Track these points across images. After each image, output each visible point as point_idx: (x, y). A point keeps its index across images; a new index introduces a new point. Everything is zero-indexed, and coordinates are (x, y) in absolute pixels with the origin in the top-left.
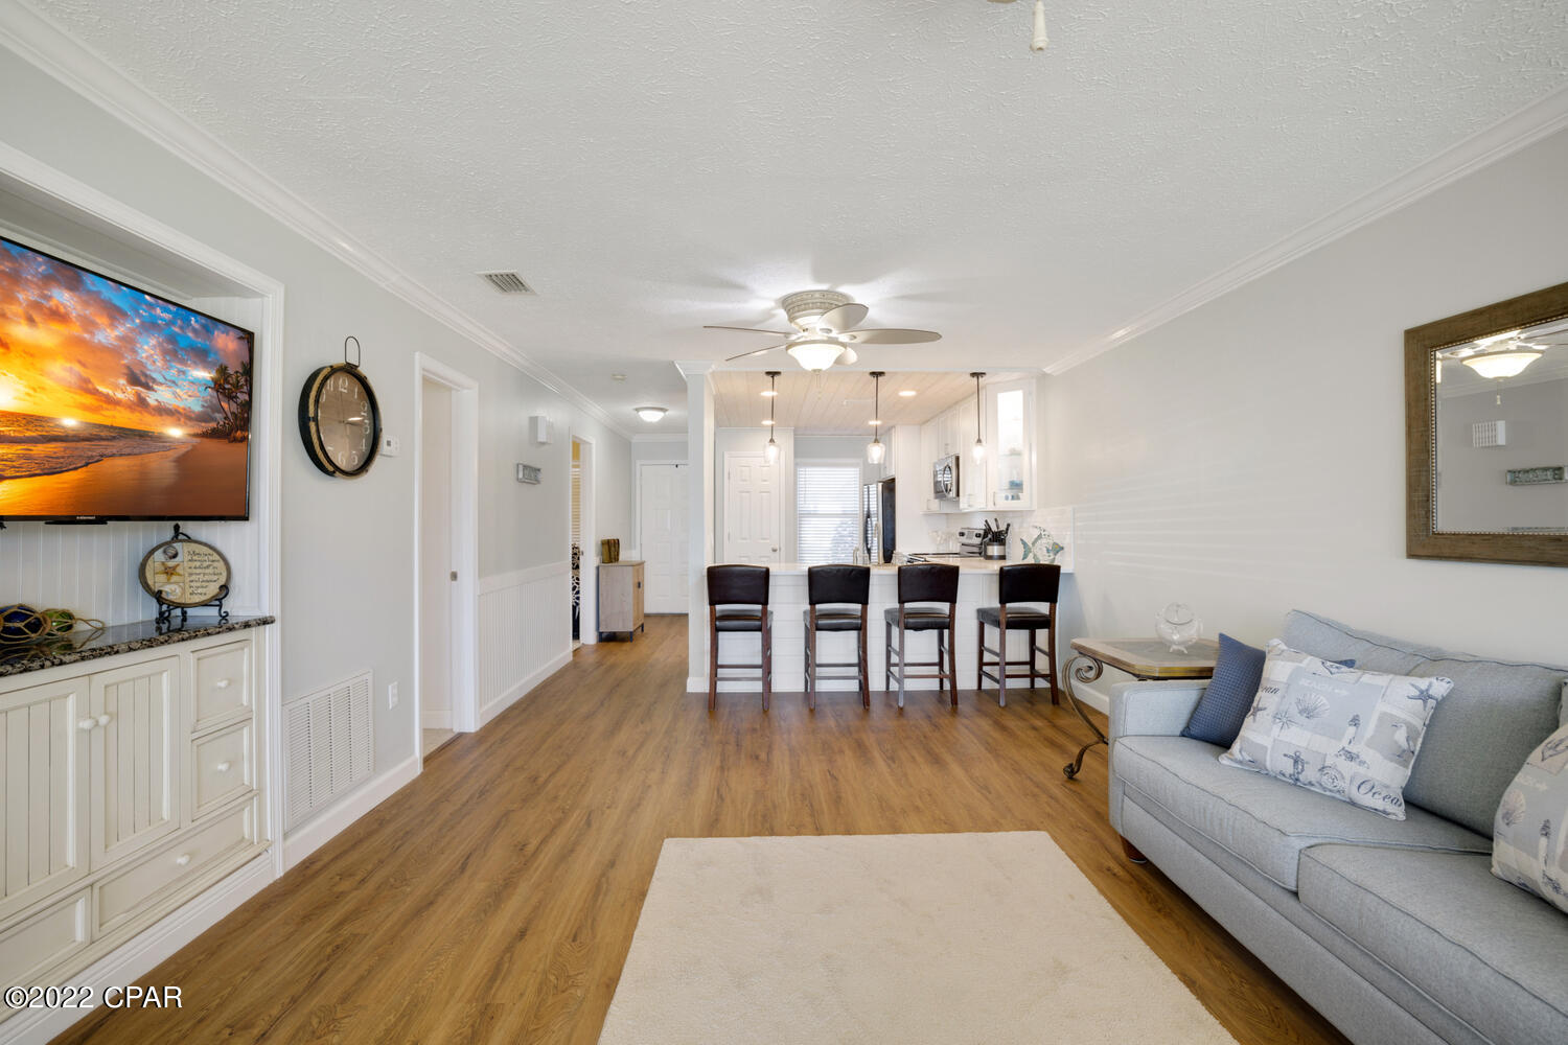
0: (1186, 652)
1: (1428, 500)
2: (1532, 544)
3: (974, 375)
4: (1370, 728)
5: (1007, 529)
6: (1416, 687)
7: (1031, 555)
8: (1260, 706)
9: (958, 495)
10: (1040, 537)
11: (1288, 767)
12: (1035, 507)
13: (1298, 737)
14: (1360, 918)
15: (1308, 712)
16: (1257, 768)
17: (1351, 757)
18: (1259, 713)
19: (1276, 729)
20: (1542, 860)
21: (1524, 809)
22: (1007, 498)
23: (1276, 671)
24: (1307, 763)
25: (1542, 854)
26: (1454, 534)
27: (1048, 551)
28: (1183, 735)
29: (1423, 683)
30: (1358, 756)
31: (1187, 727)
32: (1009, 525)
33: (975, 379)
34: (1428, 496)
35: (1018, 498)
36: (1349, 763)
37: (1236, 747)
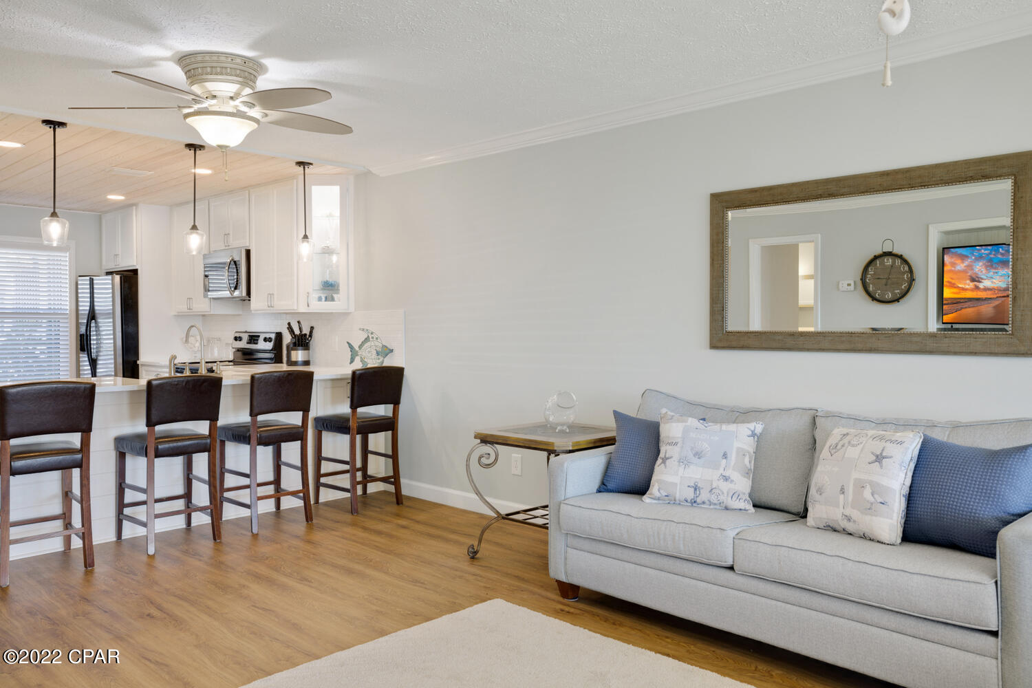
0: (568, 431)
1: (723, 310)
2: (780, 337)
3: (300, 164)
4: (733, 457)
5: (311, 332)
6: (750, 429)
7: (358, 359)
8: (667, 456)
9: (249, 293)
10: (367, 340)
11: (690, 494)
12: (352, 309)
13: (696, 473)
14: (780, 563)
15: (698, 455)
16: (670, 500)
17: (726, 479)
18: (667, 461)
19: (681, 469)
20: (841, 507)
21: (829, 483)
22: (320, 299)
23: (671, 430)
24: (702, 488)
25: (841, 503)
26: (738, 332)
27: (378, 354)
28: (599, 491)
29: (752, 426)
30: (729, 478)
31: (603, 483)
32: (312, 328)
33: (302, 168)
34: (723, 307)
35: (333, 299)
36: (725, 483)
37: (654, 489)
